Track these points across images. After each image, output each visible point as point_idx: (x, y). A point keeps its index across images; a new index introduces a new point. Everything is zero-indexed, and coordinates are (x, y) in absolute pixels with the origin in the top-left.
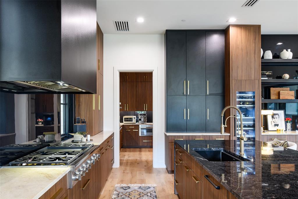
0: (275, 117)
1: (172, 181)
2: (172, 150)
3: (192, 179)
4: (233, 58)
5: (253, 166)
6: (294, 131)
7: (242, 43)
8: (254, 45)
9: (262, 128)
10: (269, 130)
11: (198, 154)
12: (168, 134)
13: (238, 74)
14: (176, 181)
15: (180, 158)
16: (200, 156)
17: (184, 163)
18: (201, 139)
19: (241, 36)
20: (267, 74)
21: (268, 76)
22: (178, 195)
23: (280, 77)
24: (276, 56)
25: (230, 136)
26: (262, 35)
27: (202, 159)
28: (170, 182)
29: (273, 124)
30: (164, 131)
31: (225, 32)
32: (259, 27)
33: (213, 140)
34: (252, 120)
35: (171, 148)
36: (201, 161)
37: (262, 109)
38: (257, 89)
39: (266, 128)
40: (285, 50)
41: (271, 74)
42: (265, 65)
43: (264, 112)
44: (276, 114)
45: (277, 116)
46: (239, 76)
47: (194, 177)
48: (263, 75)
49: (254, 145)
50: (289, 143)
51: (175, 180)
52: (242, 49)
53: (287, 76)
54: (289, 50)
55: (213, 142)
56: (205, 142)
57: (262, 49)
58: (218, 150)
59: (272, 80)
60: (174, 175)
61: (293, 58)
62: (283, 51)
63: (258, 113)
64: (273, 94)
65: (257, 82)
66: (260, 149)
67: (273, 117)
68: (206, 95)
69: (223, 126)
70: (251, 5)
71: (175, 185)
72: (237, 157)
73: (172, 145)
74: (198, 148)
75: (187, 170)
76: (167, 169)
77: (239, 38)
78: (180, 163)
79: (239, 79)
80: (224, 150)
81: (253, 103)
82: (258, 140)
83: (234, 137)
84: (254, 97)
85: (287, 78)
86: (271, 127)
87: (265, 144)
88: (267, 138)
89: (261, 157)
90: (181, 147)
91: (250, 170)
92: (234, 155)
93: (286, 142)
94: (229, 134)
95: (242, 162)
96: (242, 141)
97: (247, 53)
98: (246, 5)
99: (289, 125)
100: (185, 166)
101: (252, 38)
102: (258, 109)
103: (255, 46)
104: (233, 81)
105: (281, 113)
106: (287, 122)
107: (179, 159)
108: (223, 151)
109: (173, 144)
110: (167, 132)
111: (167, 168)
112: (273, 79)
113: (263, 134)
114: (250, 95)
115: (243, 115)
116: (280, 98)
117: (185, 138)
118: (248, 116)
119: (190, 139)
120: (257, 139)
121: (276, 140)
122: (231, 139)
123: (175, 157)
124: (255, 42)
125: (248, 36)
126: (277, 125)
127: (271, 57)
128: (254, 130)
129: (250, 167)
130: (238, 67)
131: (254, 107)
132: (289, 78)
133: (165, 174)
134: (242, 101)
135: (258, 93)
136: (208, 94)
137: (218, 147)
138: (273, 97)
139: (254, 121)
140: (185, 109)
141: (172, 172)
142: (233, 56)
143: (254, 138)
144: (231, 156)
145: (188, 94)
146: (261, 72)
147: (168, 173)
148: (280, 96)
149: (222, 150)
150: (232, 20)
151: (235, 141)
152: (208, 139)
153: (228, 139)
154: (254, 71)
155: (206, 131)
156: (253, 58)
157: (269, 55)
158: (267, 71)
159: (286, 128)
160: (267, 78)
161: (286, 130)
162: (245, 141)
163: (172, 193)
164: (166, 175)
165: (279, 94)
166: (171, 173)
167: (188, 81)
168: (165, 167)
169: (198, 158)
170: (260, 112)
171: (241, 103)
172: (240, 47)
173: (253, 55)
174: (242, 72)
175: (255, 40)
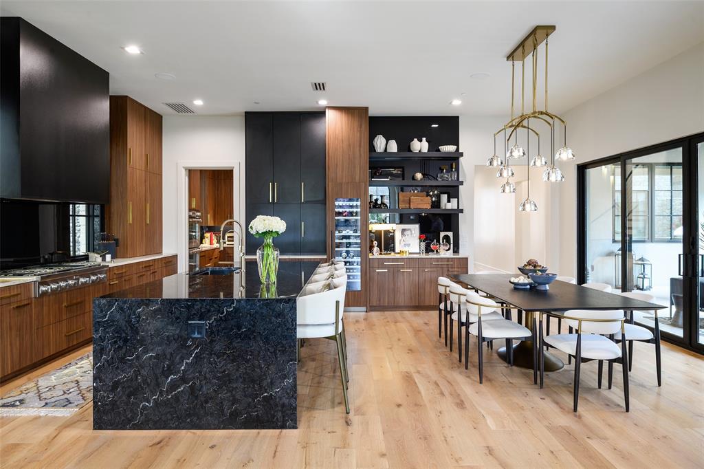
0: (406, 233)
6: (427, 254)
7: (343, 132)
8: (358, 135)
10: (396, 252)
13: (337, 174)
19: (342, 121)
20: (394, 172)
21: (396, 175)
23: (412, 178)
26: (370, 117)
29: (403, 243)
32: (367, 109)
40: (416, 140)
44: (408, 230)
45: (409, 232)
46: (338, 176)
52: (343, 141)
53: (419, 176)
54: (424, 139)
61: (429, 150)
62: (413, 141)
63: (364, 228)
64: (403, 202)
65: (363, 185)
67: (403, 234)
68: (301, 203)
77: (339, 124)
79: (339, 181)
85: (420, 179)
88: (379, 262)
97: (349, 145)
98: (317, 90)
99: (423, 245)
101: (356, 124)
103: (360, 138)
104: (330, 184)
106: (421, 241)
116: (412, 207)
124: (360, 130)
125: (351, 122)
126: (408, 245)
127: (396, 149)
130: (337, 165)
136: (303, 201)
138: (403, 205)
142: (331, 146)
146: (368, 171)
148: (412, 203)
154: (359, 170)
156: (358, 153)
159: (420, 249)
160: (388, 179)
161: (419, 252)
165: (409, 201)
170: (366, 227)
172: (340, 138)
173: (358, 148)
174: (342, 172)
175: (361, 127)
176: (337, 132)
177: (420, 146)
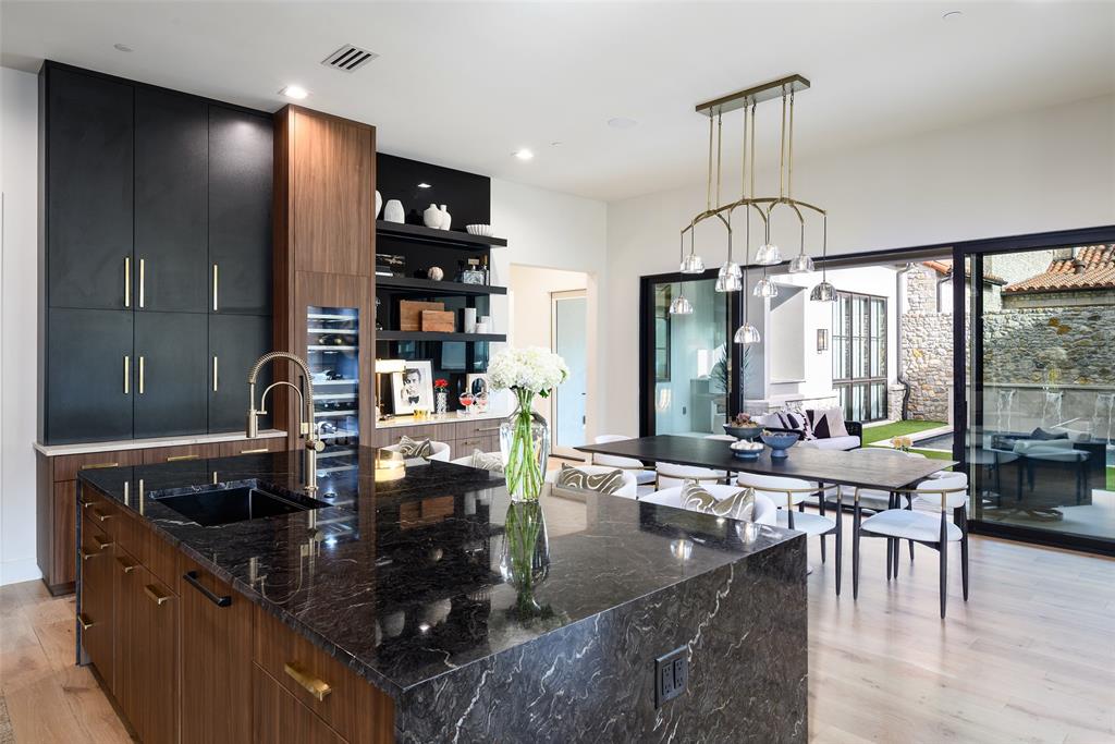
0: (410, 377)
1: (67, 622)
2: (69, 506)
3: (146, 595)
4: (298, 206)
5: (353, 517)
6: (452, 414)
7: (324, 167)
8: (356, 178)
9: (378, 410)
10: (397, 413)
11: (166, 510)
12: (51, 451)
13: (311, 254)
14: (84, 617)
15: (100, 533)
16: (174, 513)
17: (115, 547)
18: (190, 456)
19: (323, 145)
20: (391, 262)
21: (394, 268)
22: (92, 666)
23: (424, 275)
24: (415, 217)
25: (287, 438)
26: (378, 155)
27: (180, 523)
28: (57, 628)
29: (406, 396)
30: (35, 440)
31: (273, 121)
32: (371, 130)
33: (232, 457)
34: (352, 389)
35: (66, 501)
36: (175, 530)
37: (378, 357)
38: (365, 302)
39: (388, 408)
40: (434, 206)
41: (400, 262)
42: (386, 239)
43: (383, 366)
45: (415, 376)
46: (314, 259)
47: (150, 587)
48: (381, 264)
49: (354, 459)
50: (434, 444)
51: (78, 614)
52: (325, 184)
53: (438, 273)
54: (444, 207)
55: (230, 463)
56: (205, 464)
57: (378, 194)
58: (242, 486)
59: (403, 281)
60: (74, 598)
61: (451, 229)
62: (429, 207)
63: (367, 370)
64: (407, 318)
65: (364, 281)
66: (371, 470)
67: (405, 379)
68: (210, 312)
69: (253, 412)
70: (349, 68)
71: (78, 633)
72: (295, 501)
73: (70, 491)
74: (169, 490)
75: (127, 569)
76: (45, 581)
77: (317, 148)
78: (97, 550)
79: (316, 268)
80: (260, 485)
81: (355, 341)
82: (366, 444)
83: (298, 440)
84: (356, 323)
85: (439, 279)
86: (400, 405)
87: (386, 455)
89: (374, 489)
90: (104, 493)
91: (344, 530)
92: (288, 495)
93: (426, 443)
94: (284, 434)
95: (311, 511)
96: (311, 452)
97: (339, 198)
98: (333, 63)
99: (442, 397)
100: (120, 555)
101: (352, 155)
102: (368, 358)
103: (360, 181)
104: (297, 273)
105: (425, 367)
106: (439, 390)
107: (96, 537)
108: (255, 489)
109: (74, 483)
110: (45, 445)
111: (49, 579)
112: (407, 276)
113: (379, 425)
114: (347, 317)
115: (328, 374)
116: (424, 329)
117: (126, 459)
118: (341, 378)
119: (149, 460)
120: (363, 442)
121: (405, 439)
122: (291, 449)
123: (79, 530)
124: (360, 171)
125: (343, 150)
126: (416, 400)
127: (401, 219)
128: (356, 416)
129: (344, 523)
130: (312, 234)
131: (356, 352)
132: (443, 279)
133: (37, 603)
134: (325, 334)
135: (367, 313)
136: (216, 308)
137: (242, 478)
138: (406, 325)
139: (357, 391)
140: (127, 358)
141: (68, 588)
143: (356, 439)
144: (280, 498)
145: (142, 305)
146: (374, 255)
147: (53, 595)
148: (424, 322)
149: (253, 484)
150: (296, 93)
151: (301, 452)
152: (215, 456)
153: (280, 448)
154: (356, 251)
155: (209, 429)
156: (356, 216)
157: (396, 213)
158: (392, 254)
159: (436, 405)
160: (391, 275)
161: (436, 412)
162: (318, 452)
163: (67, 664)
164: (41, 604)
165: (420, 317)
166: (62, 595)
167: (142, 261)
168: (37, 575)
169: (166, 524)
170: (371, 366)
171: (321, 341)
172: (319, 177)
173: (355, 206)
174: (324, 250)
175: (361, 165)
176: (313, 162)
177: (439, 218)
